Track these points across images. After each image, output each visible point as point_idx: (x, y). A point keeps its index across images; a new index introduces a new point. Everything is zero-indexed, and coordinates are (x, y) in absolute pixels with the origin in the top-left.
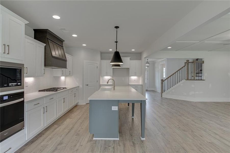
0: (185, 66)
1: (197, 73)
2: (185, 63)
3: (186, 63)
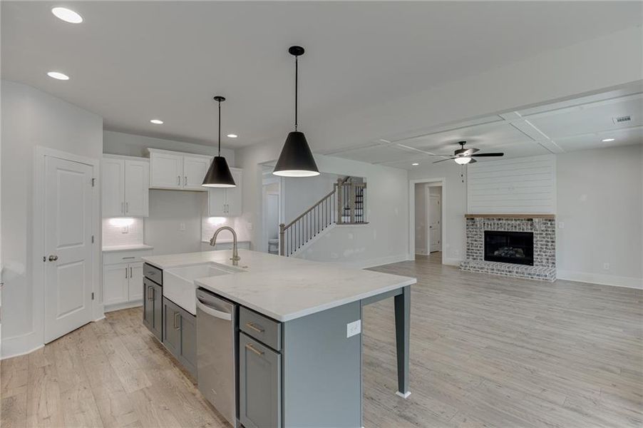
0: (334, 192)
1: (356, 202)
2: (335, 185)
3: (337, 185)
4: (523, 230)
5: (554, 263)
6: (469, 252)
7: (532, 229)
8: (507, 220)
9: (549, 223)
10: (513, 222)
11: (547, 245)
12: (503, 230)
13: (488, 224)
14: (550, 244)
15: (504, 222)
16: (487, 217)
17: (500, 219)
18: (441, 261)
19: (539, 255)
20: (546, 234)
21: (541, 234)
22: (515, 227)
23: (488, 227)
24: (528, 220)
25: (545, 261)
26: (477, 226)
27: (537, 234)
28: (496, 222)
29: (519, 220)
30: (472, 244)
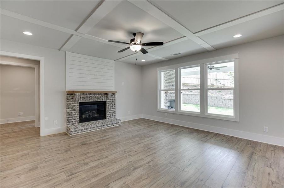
4: (103, 100)
5: (115, 115)
6: (69, 119)
7: (106, 99)
8: (95, 94)
9: (113, 95)
10: (98, 95)
11: (112, 107)
12: (92, 101)
13: (83, 98)
14: (113, 106)
15: (93, 95)
16: (83, 93)
17: (90, 94)
18: (39, 133)
19: (109, 113)
20: (112, 101)
21: (110, 101)
22: (99, 98)
23: (83, 100)
24: (105, 94)
25: (112, 115)
26: (76, 99)
27: (109, 102)
28: (88, 96)
29: (100, 94)
30: (72, 113)
